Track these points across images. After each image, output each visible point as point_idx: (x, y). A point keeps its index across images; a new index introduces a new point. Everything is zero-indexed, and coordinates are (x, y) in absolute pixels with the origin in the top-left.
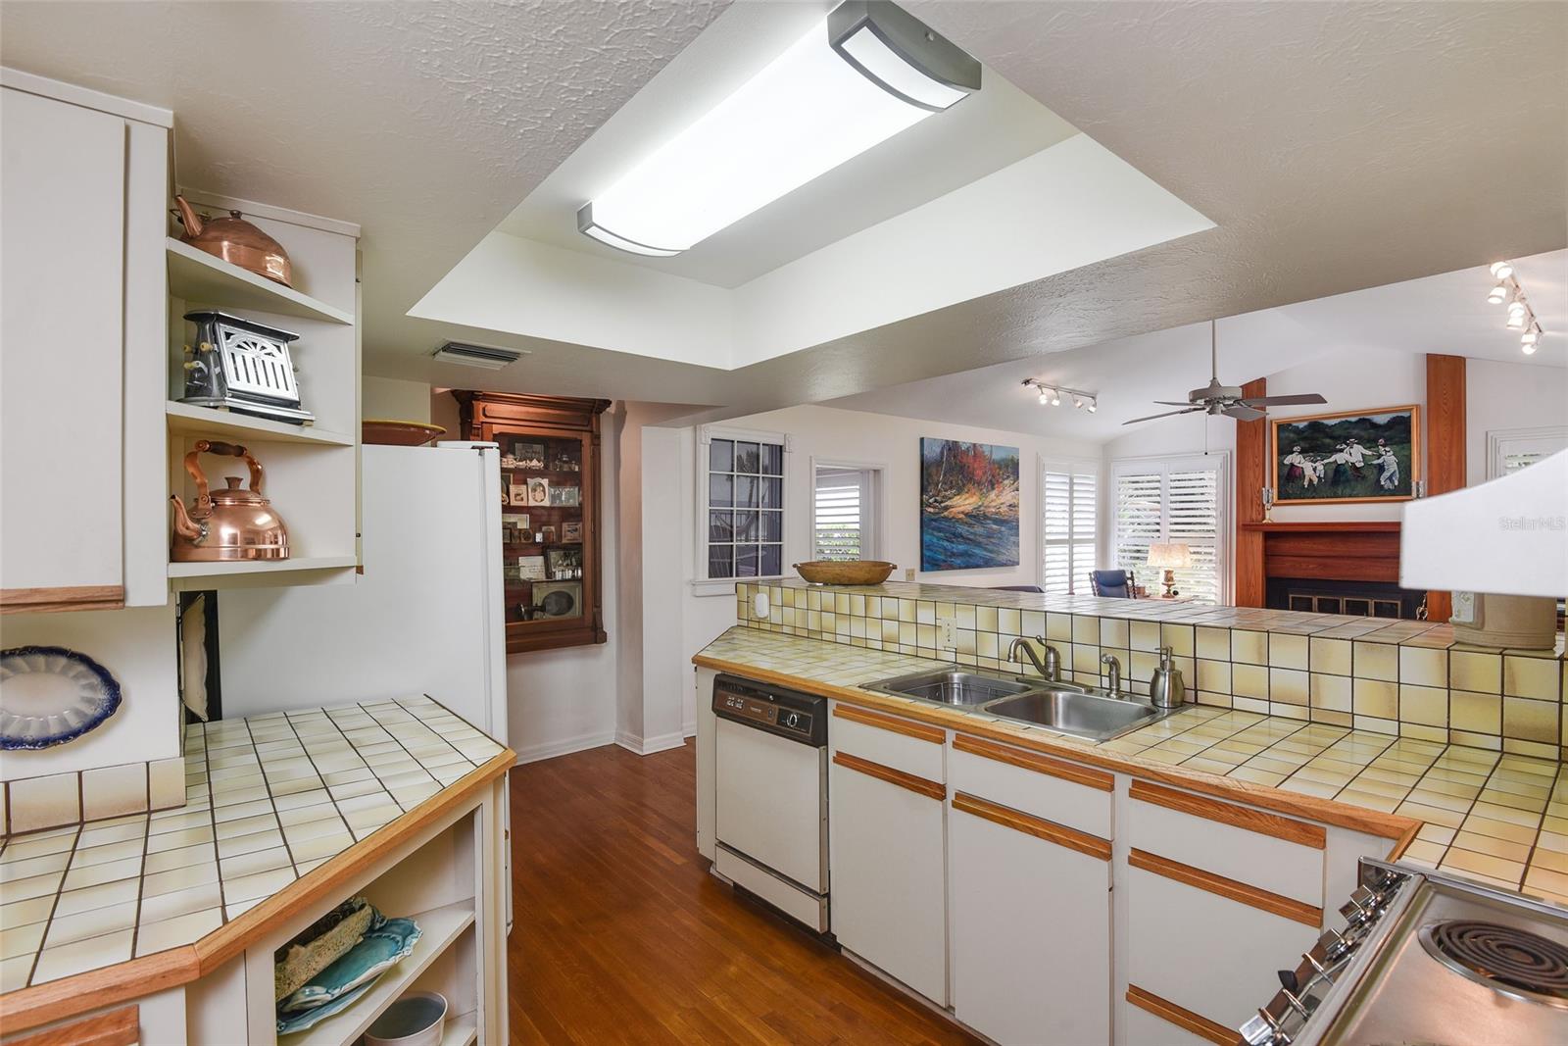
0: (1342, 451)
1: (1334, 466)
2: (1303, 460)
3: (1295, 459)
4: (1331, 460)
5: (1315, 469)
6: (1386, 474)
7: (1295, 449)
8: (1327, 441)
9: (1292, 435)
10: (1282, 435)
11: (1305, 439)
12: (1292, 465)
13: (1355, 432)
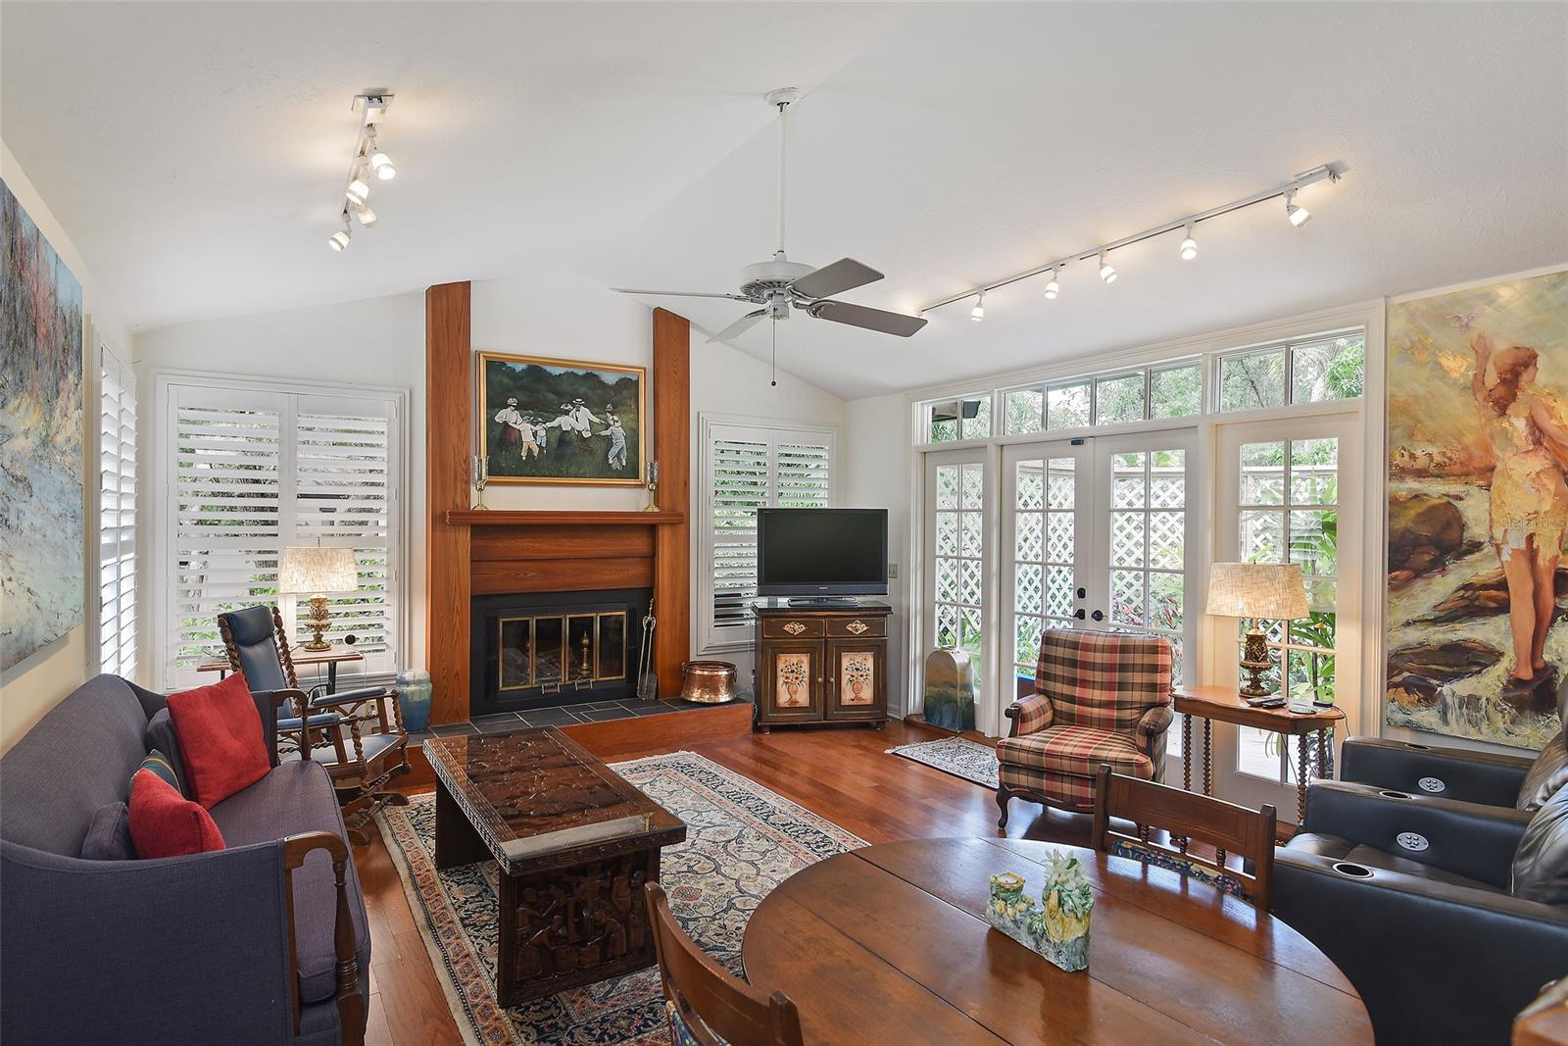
0: (567, 413)
1: (558, 432)
2: (520, 420)
3: (509, 416)
4: (554, 424)
5: (535, 434)
6: (614, 451)
7: (510, 401)
8: (551, 396)
9: (506, 381)
10: (493, 377)
11: (523, 388)
12: (506, 424)
13: (582, 390)
